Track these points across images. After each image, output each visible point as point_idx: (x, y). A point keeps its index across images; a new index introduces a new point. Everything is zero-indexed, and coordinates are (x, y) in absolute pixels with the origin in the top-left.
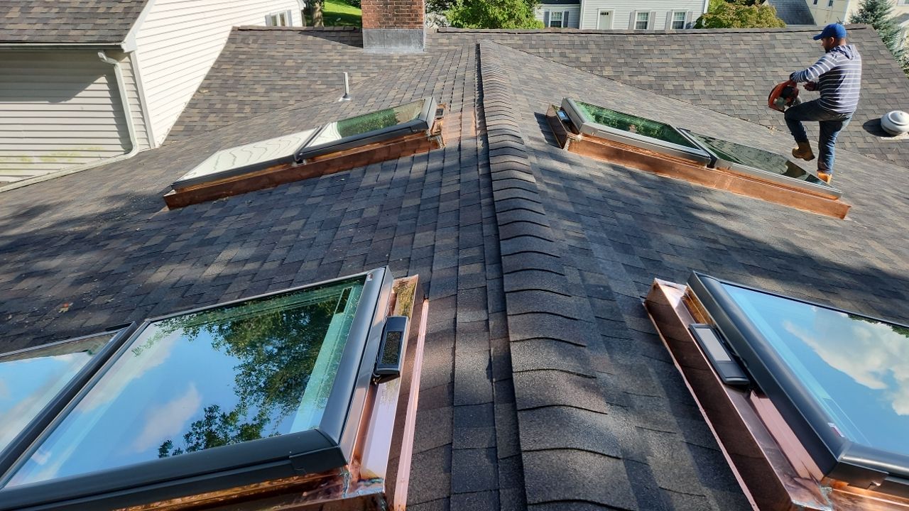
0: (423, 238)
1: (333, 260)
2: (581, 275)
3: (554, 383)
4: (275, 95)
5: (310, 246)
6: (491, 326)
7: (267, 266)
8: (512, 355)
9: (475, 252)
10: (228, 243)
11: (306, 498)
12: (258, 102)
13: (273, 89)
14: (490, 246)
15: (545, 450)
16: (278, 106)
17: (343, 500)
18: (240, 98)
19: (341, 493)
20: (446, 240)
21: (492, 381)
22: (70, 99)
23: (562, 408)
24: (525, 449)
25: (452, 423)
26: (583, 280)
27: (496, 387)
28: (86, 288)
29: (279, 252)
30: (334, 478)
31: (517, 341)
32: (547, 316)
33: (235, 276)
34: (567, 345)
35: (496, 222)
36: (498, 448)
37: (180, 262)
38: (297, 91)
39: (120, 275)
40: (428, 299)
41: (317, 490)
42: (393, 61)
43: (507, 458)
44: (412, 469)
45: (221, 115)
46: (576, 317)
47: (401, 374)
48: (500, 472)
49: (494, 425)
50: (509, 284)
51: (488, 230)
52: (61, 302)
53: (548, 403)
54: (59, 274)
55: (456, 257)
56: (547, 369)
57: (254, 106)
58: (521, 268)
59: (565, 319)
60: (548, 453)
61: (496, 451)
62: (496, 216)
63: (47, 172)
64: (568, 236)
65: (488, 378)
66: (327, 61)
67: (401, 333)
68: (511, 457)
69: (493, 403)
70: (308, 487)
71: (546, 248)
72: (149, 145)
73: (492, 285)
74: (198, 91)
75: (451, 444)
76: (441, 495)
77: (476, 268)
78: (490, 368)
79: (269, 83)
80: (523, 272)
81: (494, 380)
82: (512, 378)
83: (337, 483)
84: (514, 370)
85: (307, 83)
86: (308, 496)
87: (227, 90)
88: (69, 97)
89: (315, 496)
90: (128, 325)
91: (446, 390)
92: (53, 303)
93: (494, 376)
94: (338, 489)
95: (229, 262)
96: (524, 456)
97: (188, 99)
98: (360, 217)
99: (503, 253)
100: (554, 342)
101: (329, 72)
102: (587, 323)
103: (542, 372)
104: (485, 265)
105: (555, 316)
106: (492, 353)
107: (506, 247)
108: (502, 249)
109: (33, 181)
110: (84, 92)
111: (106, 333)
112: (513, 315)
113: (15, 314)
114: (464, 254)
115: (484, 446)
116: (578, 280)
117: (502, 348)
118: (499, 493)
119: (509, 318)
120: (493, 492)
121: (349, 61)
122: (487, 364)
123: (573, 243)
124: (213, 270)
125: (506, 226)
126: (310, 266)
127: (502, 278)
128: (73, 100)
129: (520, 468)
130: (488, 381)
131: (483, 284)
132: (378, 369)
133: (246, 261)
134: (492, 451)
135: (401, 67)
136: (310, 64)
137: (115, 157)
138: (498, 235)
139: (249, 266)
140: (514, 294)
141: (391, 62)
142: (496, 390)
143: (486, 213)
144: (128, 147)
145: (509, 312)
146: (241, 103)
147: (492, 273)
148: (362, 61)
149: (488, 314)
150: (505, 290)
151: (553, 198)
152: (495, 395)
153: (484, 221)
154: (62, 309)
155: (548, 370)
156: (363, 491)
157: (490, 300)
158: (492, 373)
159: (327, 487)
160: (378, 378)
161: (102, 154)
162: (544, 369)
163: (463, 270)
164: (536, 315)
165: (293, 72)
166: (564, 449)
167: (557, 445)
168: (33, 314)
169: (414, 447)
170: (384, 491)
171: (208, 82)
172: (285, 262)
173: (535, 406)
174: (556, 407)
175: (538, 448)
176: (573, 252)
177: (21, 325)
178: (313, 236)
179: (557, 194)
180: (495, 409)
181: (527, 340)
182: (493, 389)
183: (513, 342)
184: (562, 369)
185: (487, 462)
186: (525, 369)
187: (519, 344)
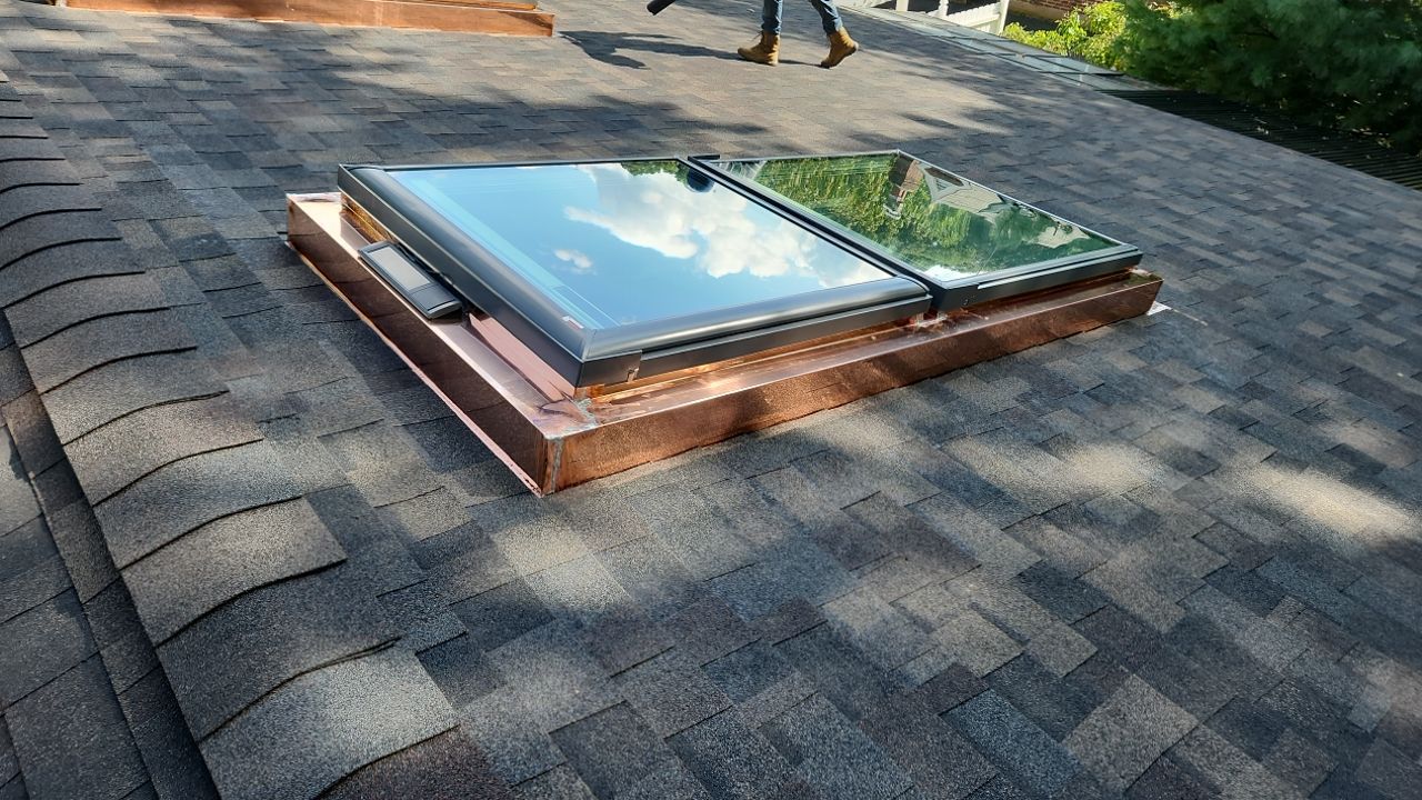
2: (158, 229)
3: (150, 430)
8: (52, 416)
15: (162, 547)
21: (28, 480)
23: (175, 465)
24: (124, 563)
26: (164, 237)
27: (39, 486)
31: (54, 388)
32: (103, 321)
34: (159, 359)
36: (77, 587)
43: (99, 593)
46: (165, 305)
48: (91, 624)
49: (58, 552)
53: (148, 467)
56: (128, 414)
58: (22, 252)
59: (143, 316)
60: (171, 548)
61: (75, 592)
64: (111, 167)
65: (18, 476)
68: (106, 589)
69: (42, 515)
71: (66, 199)
78: (16, 457)
80: (30, 258)
81: (31, 475)
82: (65, 457)
84: (63, 441)
93: (28, 469)
96: (126, 575)
100: (131, 361)
102: (191, 308)
103: (121, 422)
105: (121, 317)
106: (12, 430)
112: (32, 345)
115: (48, 596)
116: (154, 240)
117: (30, 412)
118: (101, 658)
119: (25, 353)
120: (90, 662)
122: (7, 454)
123: (125, 176)
129: (127, 601)
130: (21, 483)
134: (68, 599)
140: (23, 305)
142: (42, 491)
145: (22, 341)
151: (59, 103)
152: (42, 500)
155: (132, 413)
158: (22, 464)
162: (123, 416)
164: (79, 327)
166: (197, 528)
167: (182, 529)
173: (125, 484)
174: (165, 469)
175: (148, 551)
176: (131, 192)
179: (66, 93)
180: (50, 524)
181: (74, 378)
182: (34, 491)
183: (47, 392)
184: (158, 401)
185: (62, 619)
186: (84, 431)
187: (59, 392)
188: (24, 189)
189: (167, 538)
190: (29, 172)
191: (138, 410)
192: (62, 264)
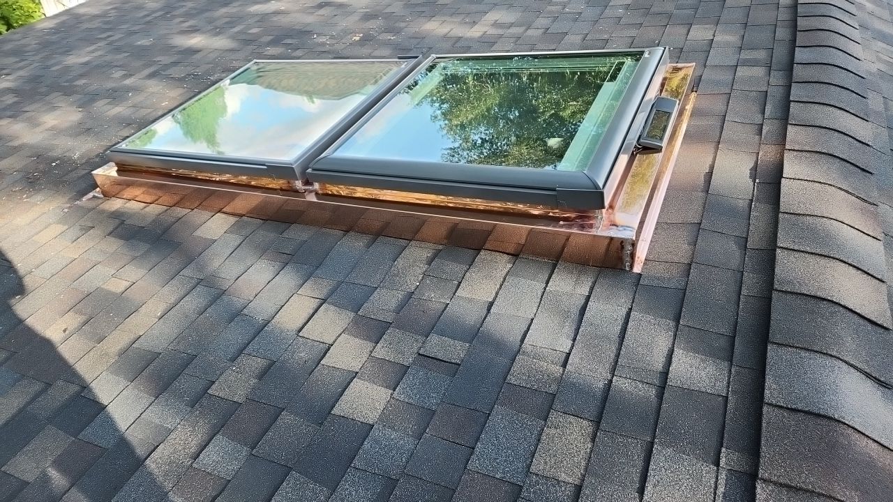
0: (700, 33)
1: (598, 36)
2: (885, 104)
3: (829, 197)
5: (576, 20)
6: (764, 132)
7: (530, 32)
8: (785, 161)
9: (761, 55)
10: (496, 5)
11: (562, 226)
14: (780, 53)
15: (803, 252)
17: (595, 236)
19: (593, 230)
20: (727, 38)
21: (755, 182)
24: (781, 245)
25: (704, 208)
26: (886, 109)
27: (758, 187)
28: (373, 24)
29: (542, 22)
30: (589, 218)
31: (794, 150)
32: (836, 134)
33: (501, 36)
34: (852, 167)
35: (796, 26)
36: (749, 239)
37: (451, 15)
39: (402, 18)
40: (696, 91)
41: (572, 223)
43: (757, 249)
44: (655, 233)
46: (870, 143)
47: (663, 150)
48: (746, 258)
49: (749, 219)
50: (796, 93)
51: (783, 33)
52: (355, 33)
53: (818, 213)
55: (737, 56)
58: (816, 80)
59: (856, 142)
60: (807, 255)
61: (747, 241)
62: (796, 20)
64: (879, 60)
65: (750, 177)
67: (670, 114)
68: (762, 249)
69: (751, 200)
70: (565, 219)
71: (851, 64)
73: (775, 93)
75: (700, 224)
76: (682, 260)
77: (759, 72)
78: (754, 173)
80: (818, 84)
81: (757, 181)
82: (779, 183)
83: (591, 222)
84: (784, 176)
86: (564, 225)
89: (570, 227)
90: (416, 57)
91: (702, 179)
92: (348, 31)
93: (757, 177)
94: (591, 226)
95: (496, 24)
96: (778, 251)
99: (796, 60)
100: (839, 160)
102: (879, 153)
103: (817, 184)
104: (770, 70)
105: (846, 137)
106: (760, 157)
107: (800, 55)
108: (796, 56)
111: (397, 60)
112: (795, 125)
113: (319, 35)
114: (745, 55)
115: (734, 234)
116: (881, 108)
117: (774, 153)
118: (743, 275)
119: (789, 127)
120: (737, 272)
122: (751, 165)
123: (883, 67)
124: (481, 28)
125: (806, 33)
126: (577, 39)
127: (790, 86)
129: (771, 260)
130: (750, 181)
131: (764, 89)
132: (642, 140)
133: (511, 25)
134: (743, 243)
138: (794, 41)
139: (514, 30)
140: (802, 105)
142: (758, 190)
143: (784, 15)
145: (791, 121)
147: (777, 79)
149: (764, 119)
150: (791, 99)
151: (871, 14)
152: (755, 194)
153: (779, 23)
154: (355, 38)
155: (825, 184)
156: (614, 233)
157: (769, 106)
159: (582, 223)
160: (639, 149)
162: (821, 183)
163: (742, 72)
164: (822, 129)
166: (826, 256)
167: (818, 251)
168: (332, 37)
169: (660, 216)
170: (634, 238)
172: (548, 31)
173: (801, 213)
174: (826, 219)
175: (796, 248)
176: (881, 78)
177: (323, 44)
178: (580, 11)
179: (878, 11)
180: (753, 206)
181: (806, 151)
182: (754, 188)
183: (790, 150)
184: (841, 187)
185: (734, 247)
186: (797, 177)
187: (795, 153)
188: (834, 50)
189: (808, 249)
190: (842, 43)
191: (829, 185)
192: (834, 95)
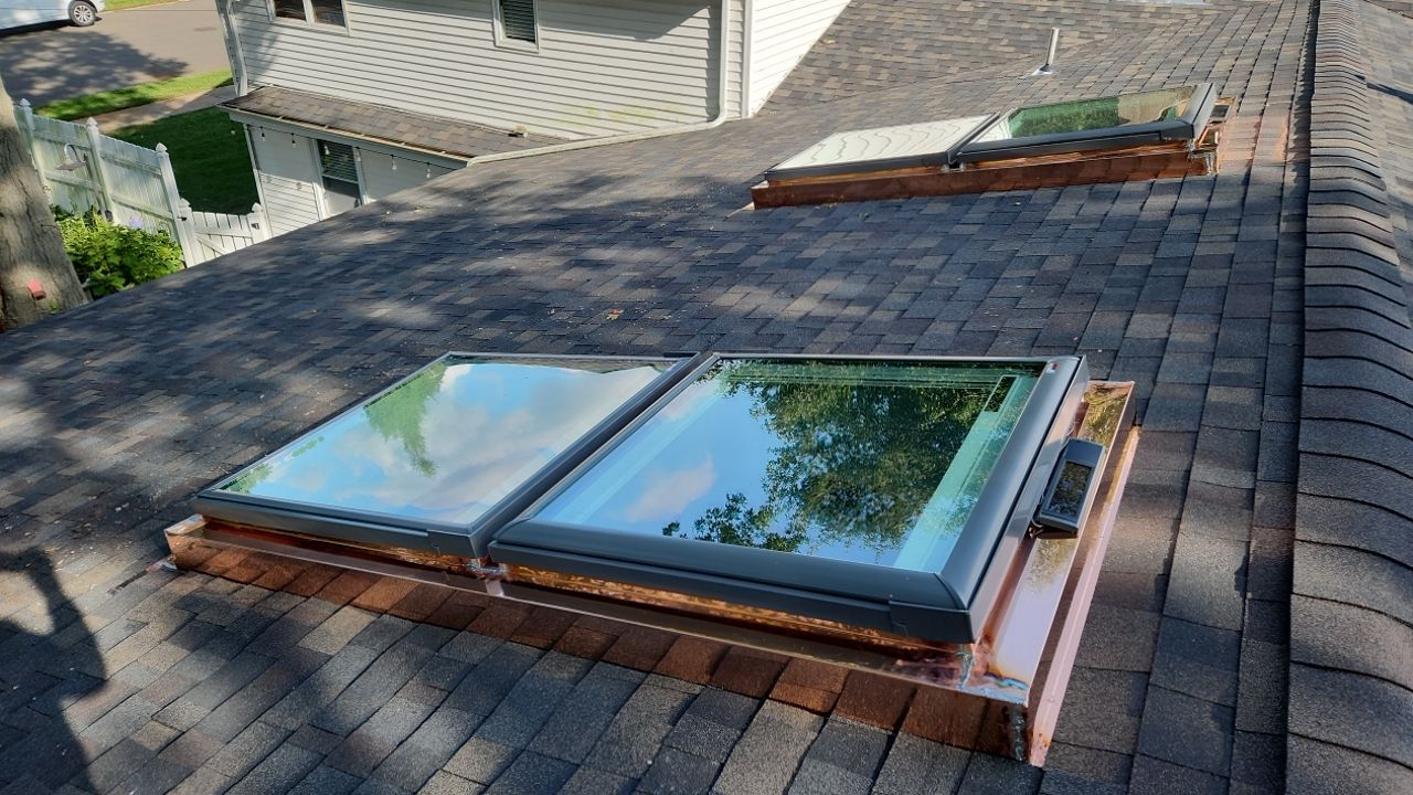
0: (1147, 325)
1: (981, 326)
3: (1378, 635)
4: (931, 56)
5: (948, 299)
6: (1258, 503)
7: (877, 315)
8: (1296, 563)
9: (1247, 367)
10: (828, 270)
11: (899, 670)
12: (902, 66)
13: (929, 47)
14: (1279, 364)
15: (1336, 745)
16: (930, 75)
17: (957, 694)
18: (877, 57)
19: (955, 681)
20: (1190, 333)
21: (1245, 597)
22: (659, 36)
23: (1386, 685)
24: (1296, 730)
25: (1156, 642)
27: (1251, 608)
28: (642, 294)
29: (898, 298)
30: (948, 657)
31: (1310, 542)
32: (1383, 514)
33: (830, 320)
35: (1302, 322)
36: (1238, 710)
37: (759, 285)
38: (966, 52)
39: (683, 287)
40: (1140, 425)
41: (918, 664)
42: (1143, 15)
43: (1254, 733)
44: (1070, 688)
45: (845, 80)
47: (1080, 534)
48: (1235, 751)
49: (1238, 671)
50: (1309, 437)
51: (1281, 333)
52: (611, 306)
53: (1358, 667)
54: (612, 269)
55: (1207, 368)
56: (1365, 608)
57: (895, 71)
58: (1342, 416)
60: (1344, 753)
61: (1234, 715)
62: (1303, 312)
63: (612, 133)
65: (1237, 588)
66: (1026, 8)
67: (1090, 469)
68: (1261, 734)
69: (1240, 633)
70: (907, 655)
72: (740, 113)
73: (1274, 435)
74: (820, 41)
75: (1149, 674)
76: (1117, 748)
77: (1244, 396)
78: (1244, 573)
79: (927, 36)
80: (1346, 424)
81: (1249, 595)
82: (1288, 603)
83: (951, 665)
84: (1295, 590)
85: (985, 41)
86: (904, 667)
87: (863, 43)
88: (659, 35)
89: (914, 672)
90: (692, 355)
91: (1151, 585)
92: (603, 305)
93: (1250, 586)
94: (951, 673)
95: (825, 297)
96: (1292, 741)
97: (804, 51)
98: (1039, 268)
99: (1305, 380)
100: (1390, 564)
101: (1026, 26)
103: (1355, 610)
104: (1263, 394)
105: (1401, 520)
106: (1252, 549)
107: (1313, 371)
108: (1304, 373)
109: (595, 143)
110: (678, 28)
111: (662, 358)
112: (1310, 495)
113: (558, 309)
114: (1222, 367)
115: (1211, 699)
117: (1275, 545)
118: (1229, 785)
119: (1300, 499)
120: (1217, 779)
121: (1064, 11)
122: (1238, 564)
124: (802, 306)
125: (1321, 334)
126: (943, 329)
127: (1297, 425)
128: (663, 39)
129: (1281, 758)
130: (1236, 594)
131: (1255, 426)
132: (1041, 516)
133: (849, 302)
134: (1227, 714)
135: (1153, 27)
136: (997, 11)
137: (695, 123)
138: (1301, 346)
139: (854, 311)
140: (1319, 459)
141: (1138, 17)
142: (1250, 613)
143: (1283, 303)
144: (714, 112)
145: (1302, 486)
146: (878, 65)
147: (1276, 409)
148: (1085, 12)
149: (1256, 480)
150: (1301, 447)
152: (1246, 621)
153: (1275, 316)
154: (610, 316)
155: (1369, 609)
156: (989, 690)
157: (1263, 458)
158: (1246, 581)
159: (935, 665)
160: (1038, 529)
161: (681, 118)
162: (1360, 607)
163: (1216, 394)
164: (1358, 505)
165: (966, 21)
166: (1378, 756)
167: (1364, 745)
168: (578, 313)
169: (1079, 655)
170: (1026, 704)
171: (838, 27)
172: (906, 315)
173: (1330, 665)
174: (1374, 680)
175: (1323, 738)
177: (563, 324)
178: (956, 285)
180: (1243, 644)
181: (1333, 545)
182: (1244, 610)
183: (1302, 541)
184: (1399, 616)
185: (1212, 726)
186: (1319, 595)
187: (1313, 548)
188: (1371, 365)
189: (1345, 741)
190: (1381, 351)
191: (1376, 611)
192: (1373, 445)
